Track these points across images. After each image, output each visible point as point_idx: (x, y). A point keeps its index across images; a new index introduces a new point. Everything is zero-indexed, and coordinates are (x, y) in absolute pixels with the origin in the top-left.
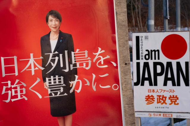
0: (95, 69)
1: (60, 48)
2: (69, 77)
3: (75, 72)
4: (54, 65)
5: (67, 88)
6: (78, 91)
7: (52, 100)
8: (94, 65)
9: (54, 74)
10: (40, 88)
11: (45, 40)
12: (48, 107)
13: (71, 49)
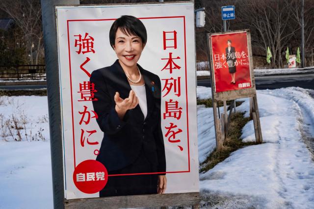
0: (242, 58)
1: (231, 52)
2: (234, 61)
3: (236, 59)
4: (230, 57)
5: (234, 64)
6: (237, 65)
7: (229, 68)
8: (241, 57)
9: (229, 60)
10: (226, 64)
11: (227, 49)
12: (228, 71)
13: (234, 52)
